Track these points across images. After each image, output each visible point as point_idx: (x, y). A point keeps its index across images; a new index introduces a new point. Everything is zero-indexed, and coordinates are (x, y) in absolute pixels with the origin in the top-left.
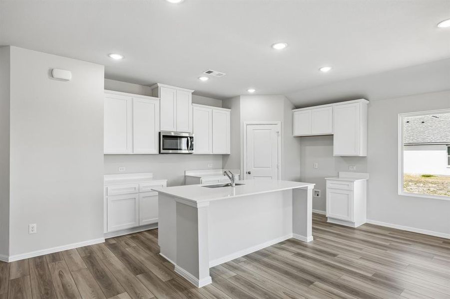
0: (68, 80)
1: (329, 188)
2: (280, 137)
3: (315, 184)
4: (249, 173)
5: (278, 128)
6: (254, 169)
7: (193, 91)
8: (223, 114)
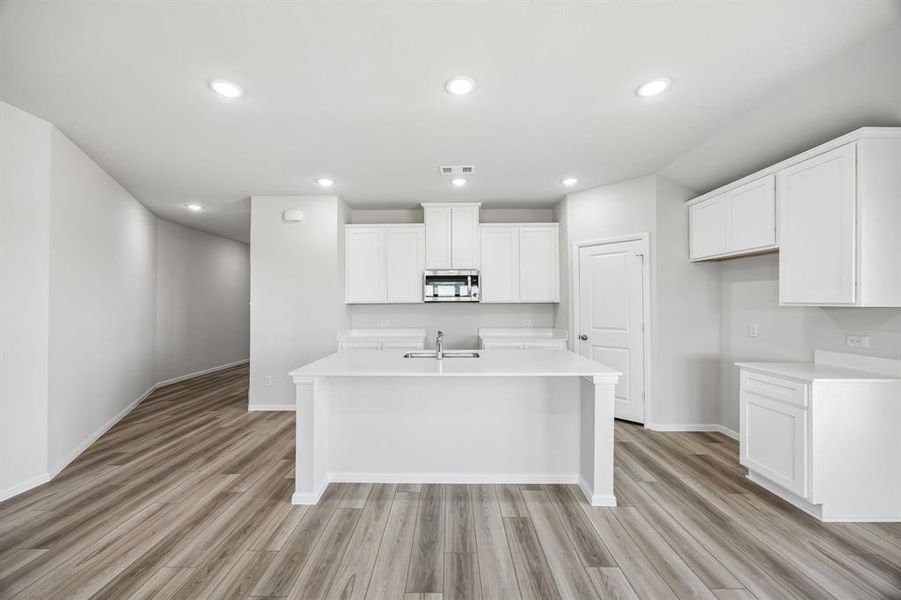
0: (298, 221)
1: (748, 392)
2: (647, 267)
3: (621, 374)
4: (584, 338)
5: (643, 247)
6: (592, 330)
7: (480, 204)
8: (540, 233)
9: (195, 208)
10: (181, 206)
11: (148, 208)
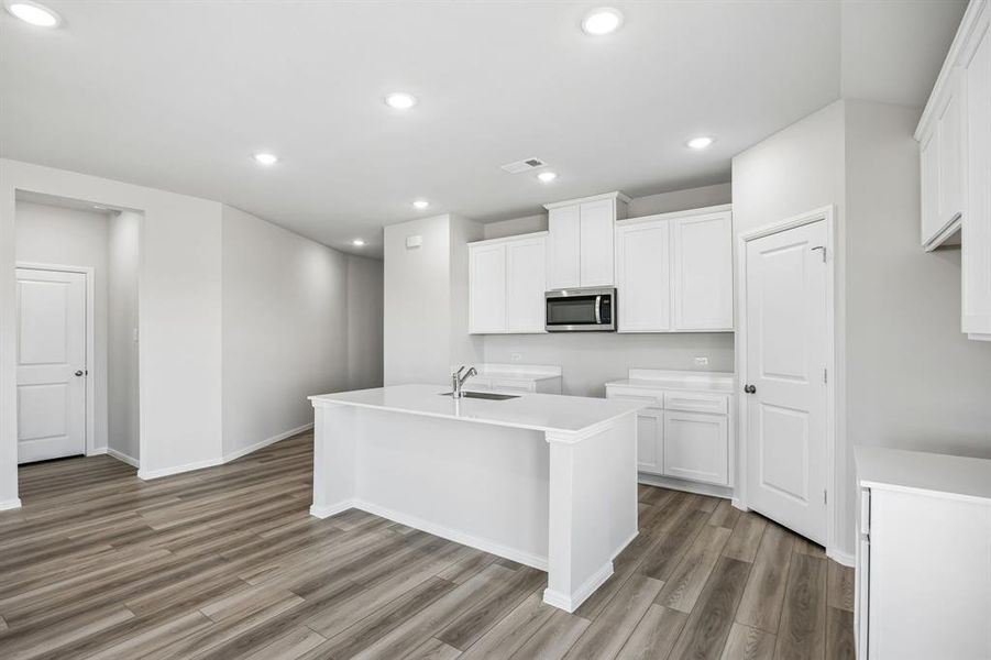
2: (830, 268)
4: (751, 390)
6: (762, 376)
7: (617, 194)
9: (359, 243)
10: (348, 243)
11: (329, 247)
